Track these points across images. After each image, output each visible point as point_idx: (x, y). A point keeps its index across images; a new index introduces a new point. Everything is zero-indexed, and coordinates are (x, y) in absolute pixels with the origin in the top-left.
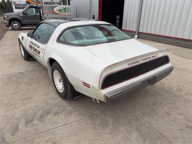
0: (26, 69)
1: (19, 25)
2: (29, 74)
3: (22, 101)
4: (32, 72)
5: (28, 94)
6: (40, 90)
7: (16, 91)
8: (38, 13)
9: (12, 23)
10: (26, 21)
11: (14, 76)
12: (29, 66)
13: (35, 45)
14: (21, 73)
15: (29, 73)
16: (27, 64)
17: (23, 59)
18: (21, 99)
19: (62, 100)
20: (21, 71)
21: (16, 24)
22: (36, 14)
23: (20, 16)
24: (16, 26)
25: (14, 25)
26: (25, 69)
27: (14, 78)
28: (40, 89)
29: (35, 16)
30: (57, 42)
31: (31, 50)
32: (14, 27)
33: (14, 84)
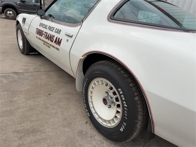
0: (25, 67)
1: (14, 14)
2: (30, 76)
3: (22, 137)
4: (35, 73)
5: (32, 119)
6: (54, 111)
7: (9, 108)
8: (39, 3)
9: (6, 10)
10: (23, 10)
11: (5, 77)
12: (28, 63)
13: (51, 28)
14: (16, 73)
15: (30, 74)
16: (26, 59)
17: (20, 53)
18: (18, 132)
19: (105, 142)
20: (16, 71)
21: (11, 12)
22: (36, 4)
23: (16, 3)
24: (10, 14)
25: (8, 12)
26: (23, 67)
27: (5, 81)
28: (53, 109)
29: (34, 5)
30: (109, 21)
31: (40, 37)
32: (8, 15)
33: (5, 93)
